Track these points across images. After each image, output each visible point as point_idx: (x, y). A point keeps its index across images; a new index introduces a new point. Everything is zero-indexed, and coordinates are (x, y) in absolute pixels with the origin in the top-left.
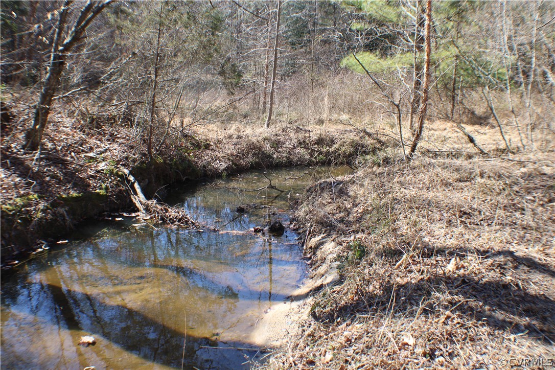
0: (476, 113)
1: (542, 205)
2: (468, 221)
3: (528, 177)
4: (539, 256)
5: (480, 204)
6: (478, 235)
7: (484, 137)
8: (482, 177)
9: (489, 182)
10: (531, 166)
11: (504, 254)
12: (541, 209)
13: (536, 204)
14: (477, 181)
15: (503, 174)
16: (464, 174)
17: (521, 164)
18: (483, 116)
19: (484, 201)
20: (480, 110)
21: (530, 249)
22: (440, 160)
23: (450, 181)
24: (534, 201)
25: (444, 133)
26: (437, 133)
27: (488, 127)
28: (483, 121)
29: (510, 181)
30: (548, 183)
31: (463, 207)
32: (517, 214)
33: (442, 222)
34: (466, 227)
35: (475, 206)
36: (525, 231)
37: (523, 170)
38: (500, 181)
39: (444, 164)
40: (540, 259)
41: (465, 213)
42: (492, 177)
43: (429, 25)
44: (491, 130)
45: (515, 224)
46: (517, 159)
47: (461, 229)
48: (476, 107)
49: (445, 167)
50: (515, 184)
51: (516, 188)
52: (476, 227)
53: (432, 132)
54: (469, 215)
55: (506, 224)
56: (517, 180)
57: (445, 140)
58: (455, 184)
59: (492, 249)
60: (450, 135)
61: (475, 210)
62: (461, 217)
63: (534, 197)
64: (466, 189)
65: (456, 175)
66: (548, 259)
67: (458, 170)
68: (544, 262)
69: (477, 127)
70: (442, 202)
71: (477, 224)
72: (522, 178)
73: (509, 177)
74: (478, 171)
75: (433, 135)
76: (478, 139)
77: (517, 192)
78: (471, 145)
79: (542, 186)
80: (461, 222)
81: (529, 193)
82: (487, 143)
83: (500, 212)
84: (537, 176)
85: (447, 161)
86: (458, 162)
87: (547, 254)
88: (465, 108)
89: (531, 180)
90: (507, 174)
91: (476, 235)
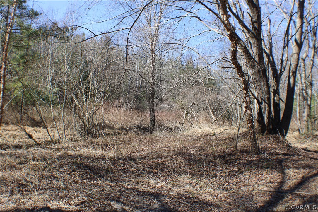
0: (36, 119)
1: (69, 174)
2: (24, 189)
3: (61, 158)
4: (65, 206)
5: (32, 177)
6: (30, 198)
7: (39, 134)
8: (34, 160)
9: (38, 163)
10: (63, 151)
11: (44, 210)
12: (68, 176)
13: (65, 174)
14: (31, 163)
15: (47, 157)
16: (23, 159)
17: (58, 150)
18: (39, 121)
19: (34, 175)
20: (37, 118)
21: (61, 203)
22: (9, 151)
23: (14, 164)
24: (64, 172)
25: (15, 133)
26: (10, 132)
27: (41, 128)
28: (39, 124)
29: (50, 161)
30: (72, 161)
31: (21, 181)
32: (54, 181)
33: (7, 192)
34: (22, 194)
35: (29, 179)
36: (59, 191)
37: (59, 154)
38: (45, 162)
39: (11, 153)
40: (66, 208)
41: (22, 185)
42: (39, 160)
43: (5, 68)
44: (43, 130)
45: (53, 187)
46: (56, 147)
47: (19, 196)
48: (35, 116)
49: (11, 155)
50: (53, 163)
51: (54, 165)
52: (29, 193)
53: (7, 132)
54: (24, 186)
55: (48, 188)
56: (55, 160)
57: (15, 137)
58: (17, 166)
59: (37, 207)
60: (18, 133)
61: (28, 182)
62: (19, 187)
63: (64, 170)
64: (23, 169)
65: (18, 160)
66: (71, 207)
67: (19, 157)
68: (68, 210)
69: (35, 128)
70: (8, 179)
71: (30, 191)
72: (57, 159)
73: (50, 159)
74: (31, 157)
75: (8, 134)
76: (35, 135)
77: (54, 167)
78: (30, 139)
79: (69, 162)
80: (20, 191)
81: (61, 167)
82: (41, 137)
83: (44, 182)
84: (66, 157)
85: (13, 151)
86: (20, 151)
87: (70, 204)
88: (29, 117)
89: (62, 160)
90: (49, 157)
91: (28, 198)
